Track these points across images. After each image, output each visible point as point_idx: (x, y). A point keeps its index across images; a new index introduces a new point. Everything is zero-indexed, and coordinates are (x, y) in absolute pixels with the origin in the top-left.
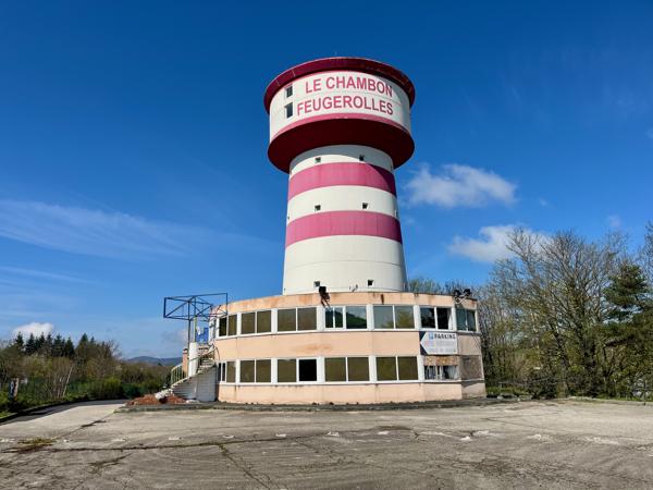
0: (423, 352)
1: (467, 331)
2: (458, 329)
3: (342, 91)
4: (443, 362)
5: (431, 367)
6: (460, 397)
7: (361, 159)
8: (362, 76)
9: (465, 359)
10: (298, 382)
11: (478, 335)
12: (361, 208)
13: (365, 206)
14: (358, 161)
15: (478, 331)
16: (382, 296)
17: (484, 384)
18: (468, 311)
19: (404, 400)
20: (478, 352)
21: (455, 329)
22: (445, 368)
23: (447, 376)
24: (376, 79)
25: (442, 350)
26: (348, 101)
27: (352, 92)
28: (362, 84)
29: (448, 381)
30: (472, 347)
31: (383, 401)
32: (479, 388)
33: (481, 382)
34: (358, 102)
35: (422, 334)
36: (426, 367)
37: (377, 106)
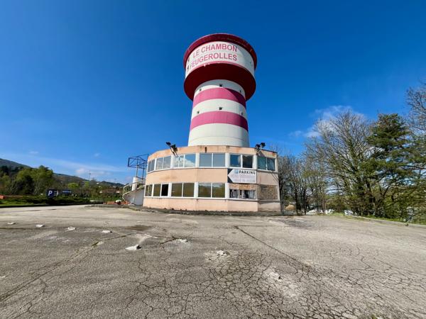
0: (229, 181)
1: (267, 170)
2: (259, 168)
3: (208, 52)
4: (245, 188)
5: (235, 190)
6: (256, 210)
7: (221, 86)
8: (219, 43)
9: (263, 187)
10: (161, 197)
11: (276, 173)
12: (218, 110)
13: (221, 109)
14: (218, 87)
15: (276, 170)
16: (206, 148)
17: (279, 204)
18: (268, 158)
19: (214, 210)
20: (276, 183)
21: (256, 168)
22: (246, 192)
23: (247, 196)
24: (227, 44)
25: (244, 180)
26: (210, 56)
27: (213, 52)
28: (218, 47)
29: (247, 199)
30: (271, 180)
31: (201, 209)
32: (275, 206)
33: (278, 202)
34: (216, 56)
35: (229, 171)
36: (231, 190)
37: (227, 56)
